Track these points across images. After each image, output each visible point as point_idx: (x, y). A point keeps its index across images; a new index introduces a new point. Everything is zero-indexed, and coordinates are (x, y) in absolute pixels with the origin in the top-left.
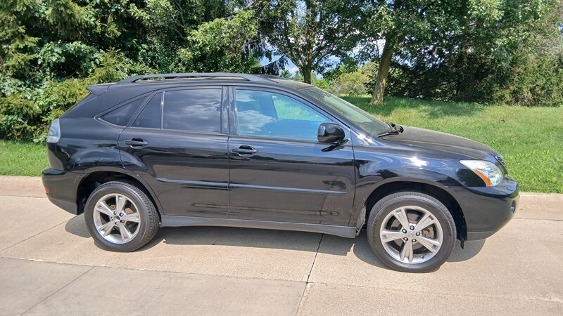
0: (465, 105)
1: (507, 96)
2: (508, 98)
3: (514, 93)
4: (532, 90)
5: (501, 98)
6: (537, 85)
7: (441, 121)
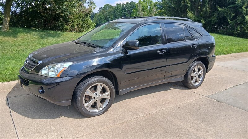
0: (52, 32)
1: (69, 28)
2: (69, 29)
3: (71, 27)
4: (78, 26)
5: (66, 30)
6: (79, 24)
7: (45, 40)
